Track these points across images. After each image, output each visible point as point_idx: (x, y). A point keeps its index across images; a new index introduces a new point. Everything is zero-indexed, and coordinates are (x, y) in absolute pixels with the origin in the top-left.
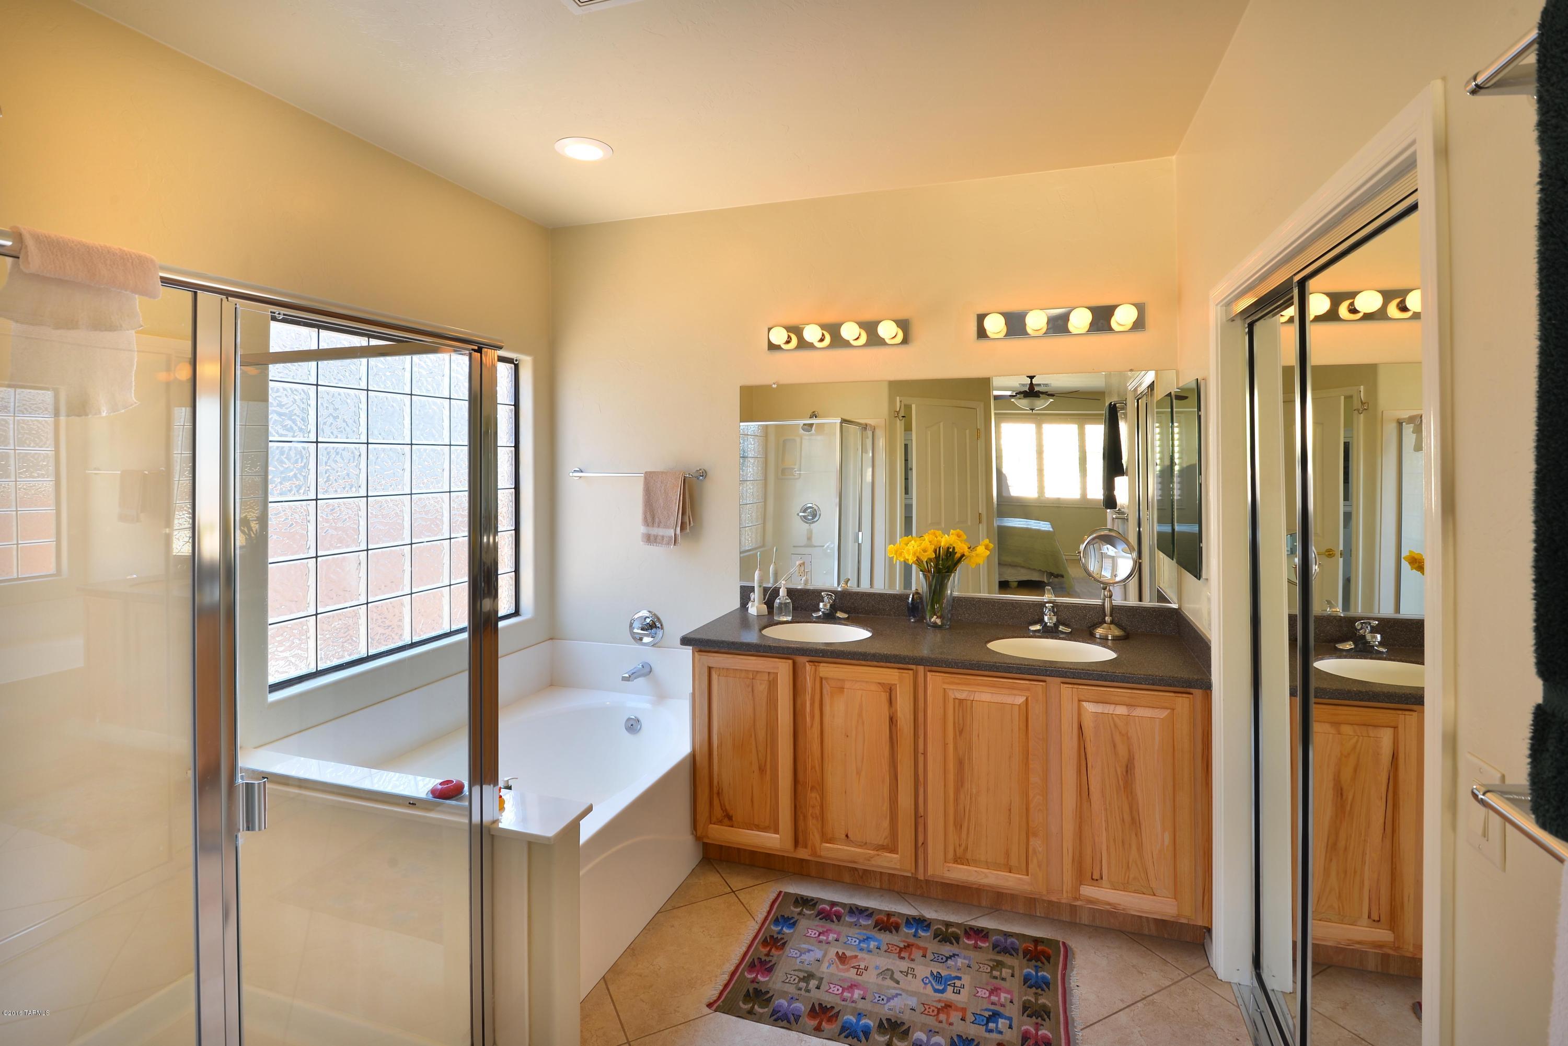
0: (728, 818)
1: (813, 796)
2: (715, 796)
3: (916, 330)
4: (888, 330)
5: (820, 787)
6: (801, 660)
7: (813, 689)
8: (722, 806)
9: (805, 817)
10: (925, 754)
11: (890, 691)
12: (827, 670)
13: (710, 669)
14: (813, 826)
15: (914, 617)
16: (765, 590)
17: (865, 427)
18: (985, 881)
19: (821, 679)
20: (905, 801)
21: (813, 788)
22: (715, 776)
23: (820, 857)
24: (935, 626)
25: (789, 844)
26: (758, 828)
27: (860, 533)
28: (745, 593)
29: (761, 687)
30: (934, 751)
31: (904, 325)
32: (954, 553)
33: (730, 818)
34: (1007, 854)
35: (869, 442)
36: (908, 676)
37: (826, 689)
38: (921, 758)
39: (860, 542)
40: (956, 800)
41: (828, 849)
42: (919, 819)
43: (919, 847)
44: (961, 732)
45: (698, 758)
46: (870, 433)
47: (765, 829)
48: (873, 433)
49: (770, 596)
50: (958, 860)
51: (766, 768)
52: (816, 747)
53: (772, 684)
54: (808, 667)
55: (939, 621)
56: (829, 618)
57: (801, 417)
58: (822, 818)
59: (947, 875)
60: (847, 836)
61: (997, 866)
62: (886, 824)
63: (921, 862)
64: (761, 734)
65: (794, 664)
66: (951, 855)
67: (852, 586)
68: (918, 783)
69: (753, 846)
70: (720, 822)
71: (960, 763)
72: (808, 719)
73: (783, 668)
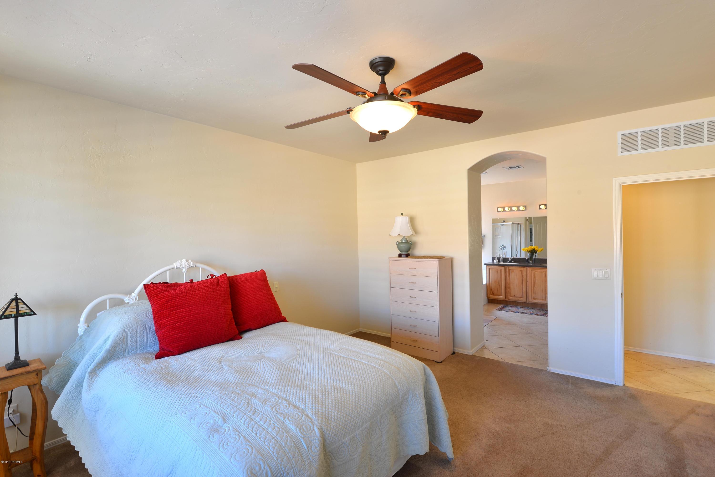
0: (493, 294)
1: (508, 289)
2: (491, 290)
3: (527, 207)
4: (522, 208)
5: (510, 288)
6: (506, 267)
7: (508, 271)
8: (492, 292)
9: (507, 294)
10: (528, 282)
11: (522, 271)
12: (510, 268)
13: (490, 269)
14: (508, 294)
15: (527, 262)
16: (498, 258)
17: (518, 224)
18: (538, 302)
19: (510, 270)
20: (525, 289)
21: (508, 288)
22: (491, 288)
23: (510, 300)
24: (531, 263)
25: (504, 298)
26: (499, 295)
27: (517, 252)
28: (494, 259)
29: (499, 272)
30: (529, 281)
31: (525, 207)
32: (535, 250)
33: (494, 294)
34: (542, 298)
35: (519, 228)
36: (525, 269)
37: (511, 271)
38: (527, 282)
39: (517, 254)
40: (533, 289)
41: (511, 298)
42: (527, 293)
43: (527, 297)
44: (534, 278)
45: (488, 284)
46: (520, 226)
47: (500, 295)
48: (521, 225)
49: (499, 259)
50: (534, 299)
51: (500, 285)
52: (509, 281)
53: (501, 271)
54: (507, 268)
55: (532, 262)
56: (511, 262)
57: (500, 223)
58: (510, 293)
59: (532, 301)
60: (514, 296)
61: (540, 299)
62: (521, 293)
63: (527, 300)
64: (499, 280)
65: (505, 267)
66: (533, 298)
67: (515, 257)
68: (527, 287)
69: (497, 299)
70: (492, 295)
71: (534, 283)
72: (507, 277)
73: (503, 268)
